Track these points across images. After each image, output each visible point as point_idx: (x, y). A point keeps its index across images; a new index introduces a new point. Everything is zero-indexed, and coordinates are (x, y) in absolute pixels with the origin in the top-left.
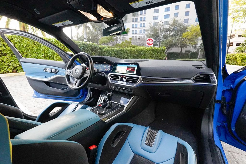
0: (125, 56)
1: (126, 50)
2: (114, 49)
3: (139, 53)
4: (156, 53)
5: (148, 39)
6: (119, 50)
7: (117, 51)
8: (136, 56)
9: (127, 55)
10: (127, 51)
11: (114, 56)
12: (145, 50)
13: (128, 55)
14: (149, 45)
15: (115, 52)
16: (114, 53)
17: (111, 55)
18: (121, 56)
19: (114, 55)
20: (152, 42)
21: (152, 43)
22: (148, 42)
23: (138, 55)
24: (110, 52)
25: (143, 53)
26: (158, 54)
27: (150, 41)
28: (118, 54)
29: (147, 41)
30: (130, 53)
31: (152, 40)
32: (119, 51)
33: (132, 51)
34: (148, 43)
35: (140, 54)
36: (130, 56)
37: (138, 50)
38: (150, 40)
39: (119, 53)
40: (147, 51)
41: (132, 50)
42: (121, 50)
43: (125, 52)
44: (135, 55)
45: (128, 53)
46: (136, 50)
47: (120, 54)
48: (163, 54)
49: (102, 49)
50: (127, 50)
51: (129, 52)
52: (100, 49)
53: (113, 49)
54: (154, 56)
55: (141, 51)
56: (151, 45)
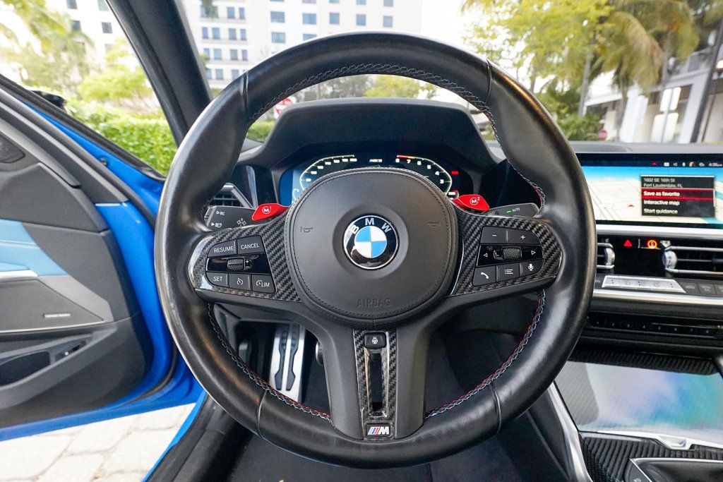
17: (152, 144)
27: (284, 104)
31: (290, 99)
34: (278, 111)
49: (105, 120)
52: (96, 120)
53: (157, 125)
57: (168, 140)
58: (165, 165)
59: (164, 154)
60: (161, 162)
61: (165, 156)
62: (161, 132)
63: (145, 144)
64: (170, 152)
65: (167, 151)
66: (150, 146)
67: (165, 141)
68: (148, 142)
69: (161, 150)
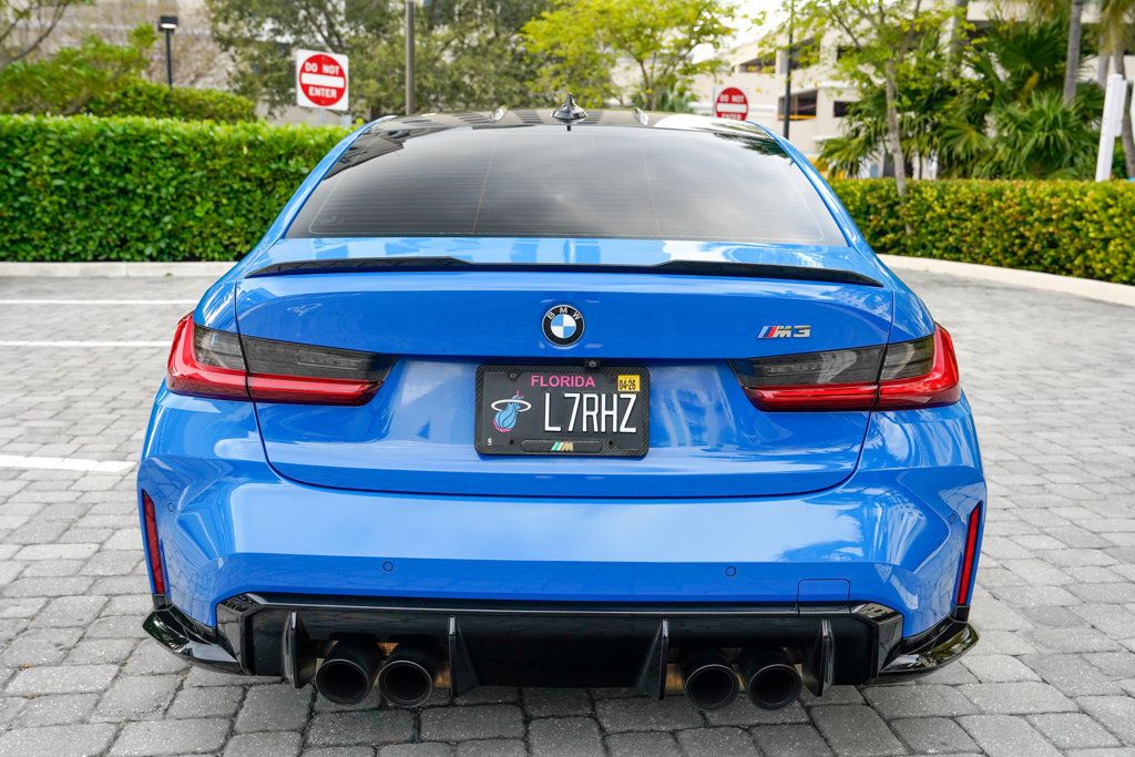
0: (157, 189)
1: (163, 139)
2: (52, 121)
3: (274, 166)
5: (311, 60)
6: (102, 132)
7: (82, 146)
8: (248, 186)
9: (172, 179)
10: (179, 150)
11: (58, 182)
13: (187, 176)
14: (317, 100)
15: (59, 152)
16: (52, 156)
17: (27, 170)
18: (121, 184)
19: (55, 175)
20: (339, 82)
21: (340, 92)
22: (307, 79)
23: (261, 184)
24: (12, 145)
27: (320, 72)
28: (96, 171)
29: (303, 70)
30: (201, 164)
31: (334, 63)
32: (103, 147)
33: (219, 149)
34: (305, 88)
35: (279, 175)
36: (200, 186)
37: (262, 143)
38: (326, 68)
39: (101, 164)
41: (213, 142)
42: (125, 141)
43: (154, 154)
44: (242, 179)
45: (183, 168)
46: (251, 145)
47: (109, 168)
50: (175, 143)
51: (195, 157)
53: (41, 129)
55: (290, 156)
56: (332, 101)
57: (65, 162)
58: (53, 220)
59: (52, 194)
60: (44, 210)
61: (55, 198)
62: (52, 143)
63: (10, 170)
64: (66, 188)
65: (59, 188)
66: (20, 174)
67: (57, 163)
68: (15, 166)
69: (46, 186)
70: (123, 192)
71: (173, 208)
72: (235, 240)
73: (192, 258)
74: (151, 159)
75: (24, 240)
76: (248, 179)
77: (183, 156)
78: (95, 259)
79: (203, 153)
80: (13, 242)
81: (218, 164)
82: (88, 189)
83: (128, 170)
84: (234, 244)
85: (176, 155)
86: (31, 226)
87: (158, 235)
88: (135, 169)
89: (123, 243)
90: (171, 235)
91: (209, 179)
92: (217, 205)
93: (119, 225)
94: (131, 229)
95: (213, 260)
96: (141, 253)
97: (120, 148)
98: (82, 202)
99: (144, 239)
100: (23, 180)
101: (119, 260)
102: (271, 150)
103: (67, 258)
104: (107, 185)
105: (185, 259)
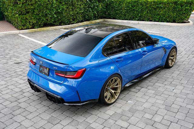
0: (139, 9)
3: (157, 6)
4: (180, 7)
7: (129, 3)
9: (141, 8)
11: (125, 8)
12: (165, 2)
15: (126, 4)
18: (134, 9)
19: (125, 7)
24: (121, 3)
25: (162, 6)
26: (183, 7)
28: (130, 7)
33: (149, 3)
35: (158, 7)
36: (145, 9)
39: (131, 5)
40: (167, 4)
44: (152, 8)
45: (143, 6)
46: (154, 2)
47: (132, 6)
48: (188, 7)
51: (145, 4)
54: (176, 10)
55: (160, 4)
70: (134, 10)
71: (141, 12)
72: (150, 18)
73: (143, 20)
74: (138, 5)
75: (121, 17)
76: (153, 8)
77: (143, 4)
78: (129, 20)
79: (146, 4)
80: (120, 17)
81: (148, 5)
82: (129, 9)
83: (135, 6)
84: (150, 19)
85: (142, 4)
86: (122, 14)
87: (138, 17)
88: (136, 6)
89: (133, 18)
90: (140, 17)
91: (147, 8)
92: (148, 12)
93: (133, 15)
94: (134, 16)
95: (146, 21)
96: (136, 19)
97: (134, 3)
98: (128, 11)
99: (136, 17)
100: (121, 8)
101: (133, 20)
102: (157, 3)
103: (126, 20)
104: (132, 9)
105: (142, 21)
